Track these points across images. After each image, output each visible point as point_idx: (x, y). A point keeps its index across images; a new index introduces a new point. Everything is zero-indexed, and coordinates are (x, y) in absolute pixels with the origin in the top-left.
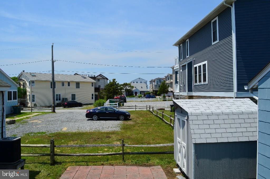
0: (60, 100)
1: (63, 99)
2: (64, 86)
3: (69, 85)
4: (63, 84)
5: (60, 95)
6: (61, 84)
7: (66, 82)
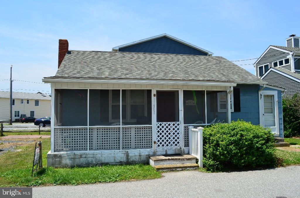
0: (18, 116)
1: (22, 115)
2: (22, 103)
3: (28, 103)
4: (22, 101)
5: (18, 112)
6: (20, 101)
7: (25, 99)
